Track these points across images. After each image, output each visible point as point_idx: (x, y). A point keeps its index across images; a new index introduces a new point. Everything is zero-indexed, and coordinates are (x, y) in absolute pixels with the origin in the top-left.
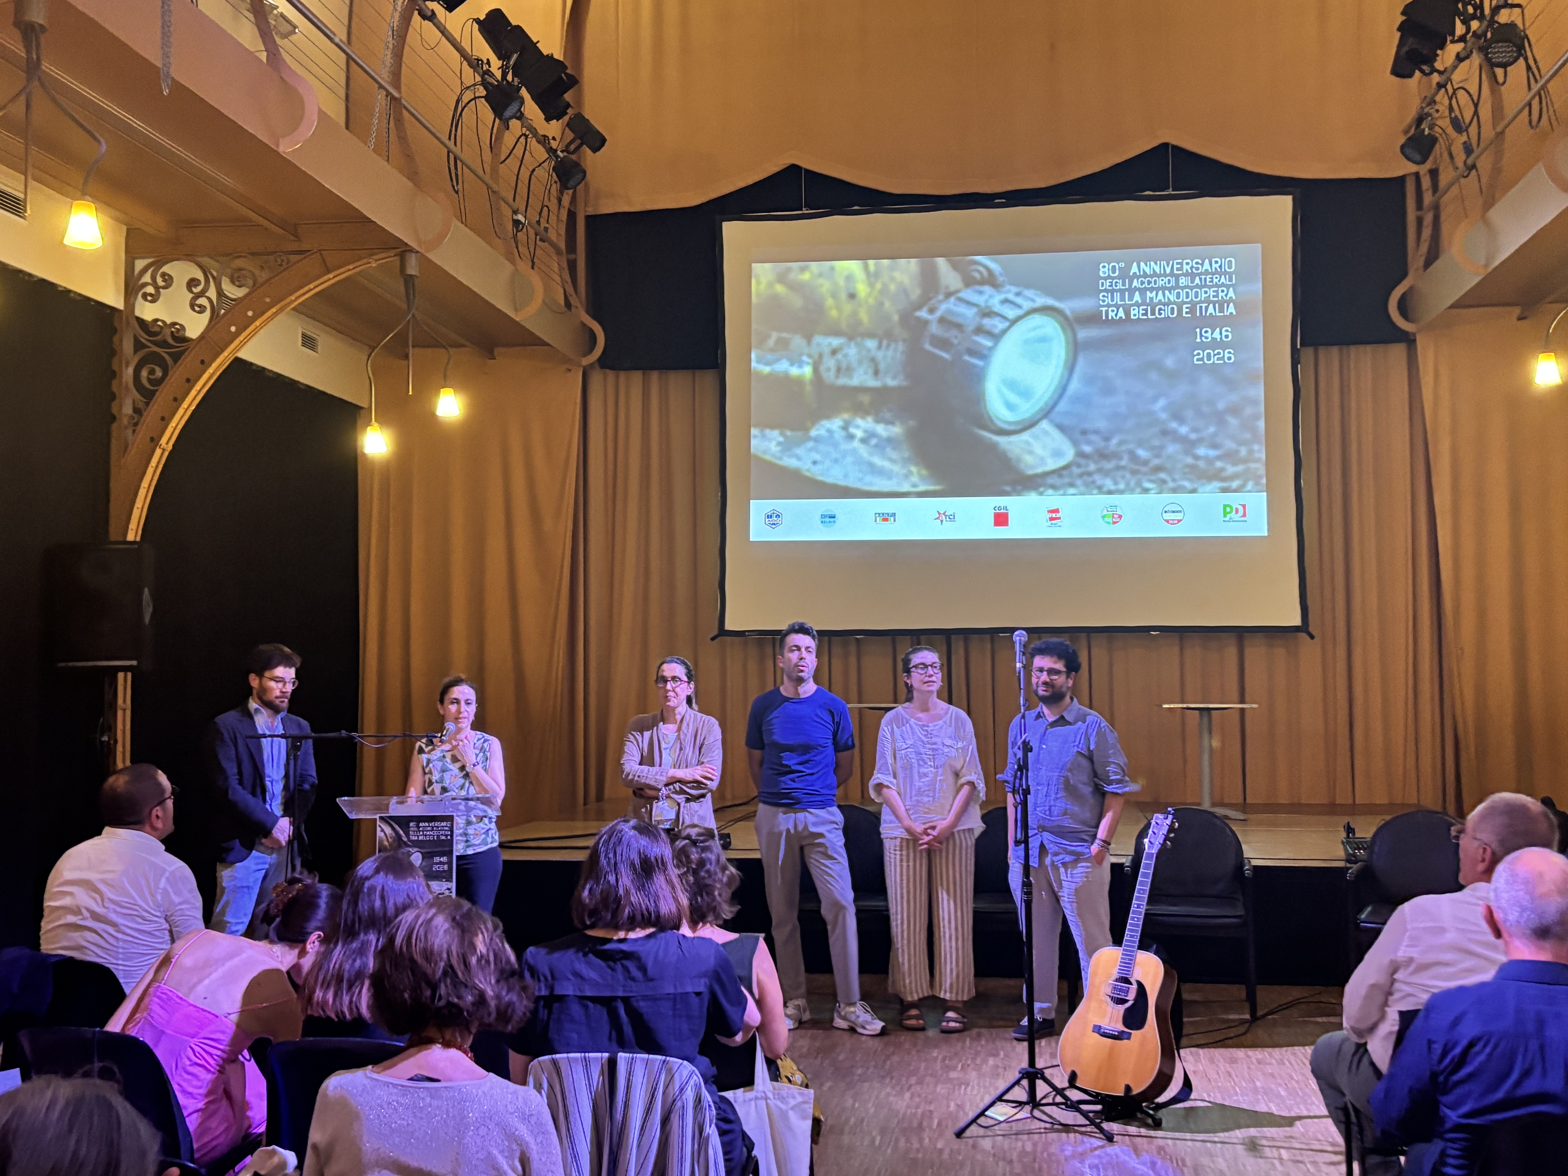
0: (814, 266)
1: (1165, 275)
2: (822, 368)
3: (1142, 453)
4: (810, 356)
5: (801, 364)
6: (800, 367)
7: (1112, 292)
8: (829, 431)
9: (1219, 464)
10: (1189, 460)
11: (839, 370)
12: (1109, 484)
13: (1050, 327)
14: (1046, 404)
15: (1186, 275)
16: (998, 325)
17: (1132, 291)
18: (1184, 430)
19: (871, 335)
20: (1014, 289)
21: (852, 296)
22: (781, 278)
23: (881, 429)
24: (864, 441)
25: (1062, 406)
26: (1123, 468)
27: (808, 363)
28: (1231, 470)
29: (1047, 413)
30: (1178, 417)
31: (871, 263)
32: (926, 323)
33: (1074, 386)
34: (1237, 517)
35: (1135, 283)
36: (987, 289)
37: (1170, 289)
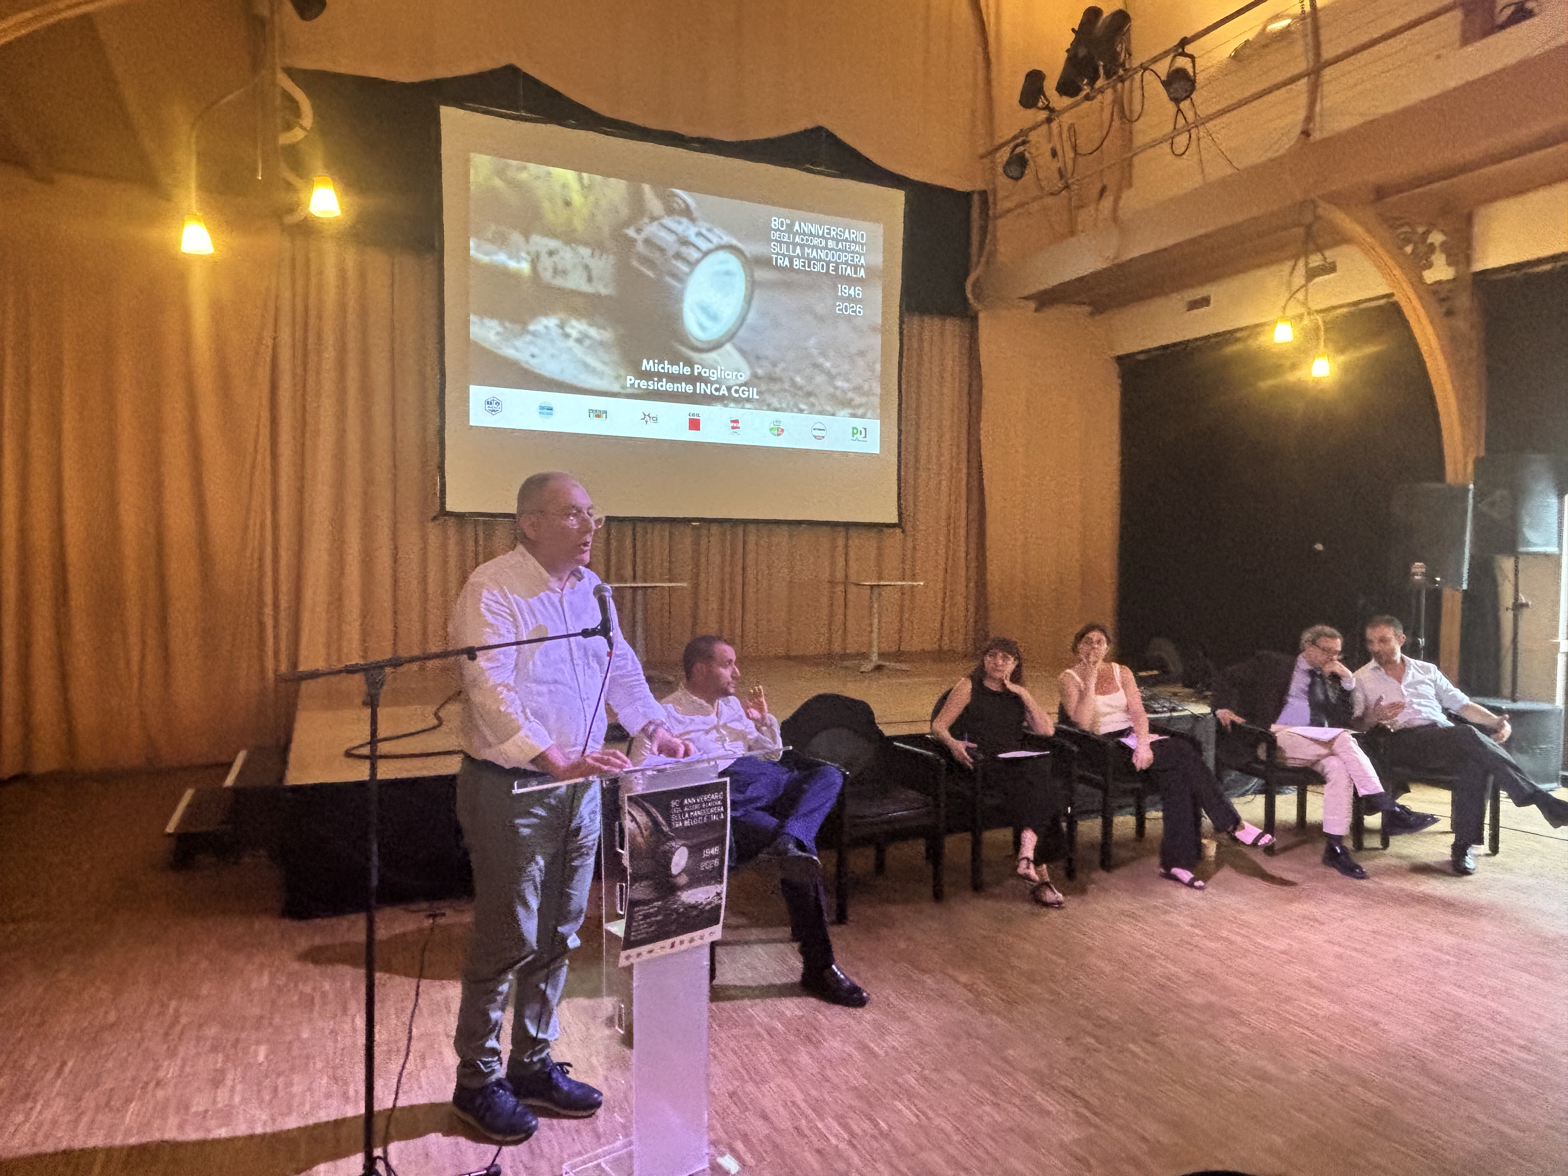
0: (532, 166)
1: (819, 237)
2: (540, 268)
3: (798, 379)
4: (528, 253)
5: (519, 259)
6: (518, 262)
7: (781, 242)
8: (546, 327)
9: (850, 395)
10: (831, 390)
11: (555, 271)
12: (775, 402)
13: (733, 263)
14: (729, 330)
15: (833, 239)
16: (695, 255)
17: (795, 245)
18: (828, 365)
19: (586, 244)
20: (707, 225)
21: (568, 204)
22: (501, 173)
23: (593, 332)
24: (579, 341)
25: (742, 333)
26: (785, 390)
27: (526, 260)
28: (858, 400)
29: (731, 337)
30: (823, 354)
31: (585, 175)
32: (633, 241)
33: (751, 317)
34: (860, 437)
35: (797, 239)
36: (685, 221)
37: (821, 248)
